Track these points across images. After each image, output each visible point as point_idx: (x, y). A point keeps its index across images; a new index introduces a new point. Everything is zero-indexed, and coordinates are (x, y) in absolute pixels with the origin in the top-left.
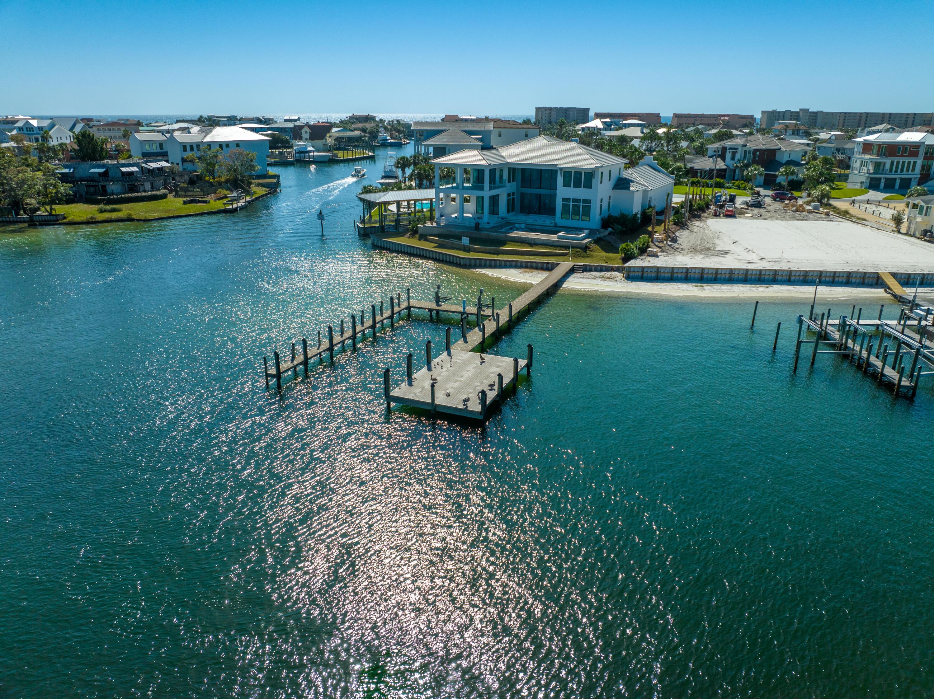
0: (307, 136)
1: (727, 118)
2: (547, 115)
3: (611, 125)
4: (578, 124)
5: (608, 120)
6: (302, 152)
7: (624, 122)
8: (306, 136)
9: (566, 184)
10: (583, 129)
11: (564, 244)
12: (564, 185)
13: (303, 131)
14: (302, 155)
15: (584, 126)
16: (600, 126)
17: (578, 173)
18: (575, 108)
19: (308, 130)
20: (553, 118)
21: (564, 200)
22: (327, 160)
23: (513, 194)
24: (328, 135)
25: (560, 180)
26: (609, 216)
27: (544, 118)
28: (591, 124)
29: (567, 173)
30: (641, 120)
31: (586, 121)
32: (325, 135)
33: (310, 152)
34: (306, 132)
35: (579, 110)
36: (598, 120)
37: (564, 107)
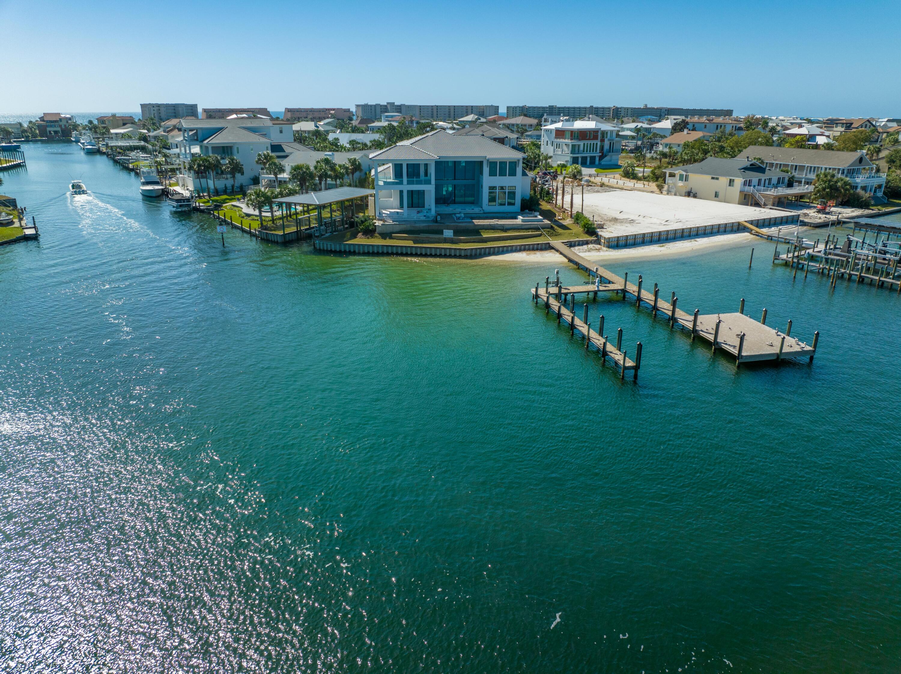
1: (333, 112)
9: (492, 173)
12: (491, 175)
17: (503, 164)
18: (184, 104)
21: (492, 188)
25: (486, 170)
29: (492, 164)
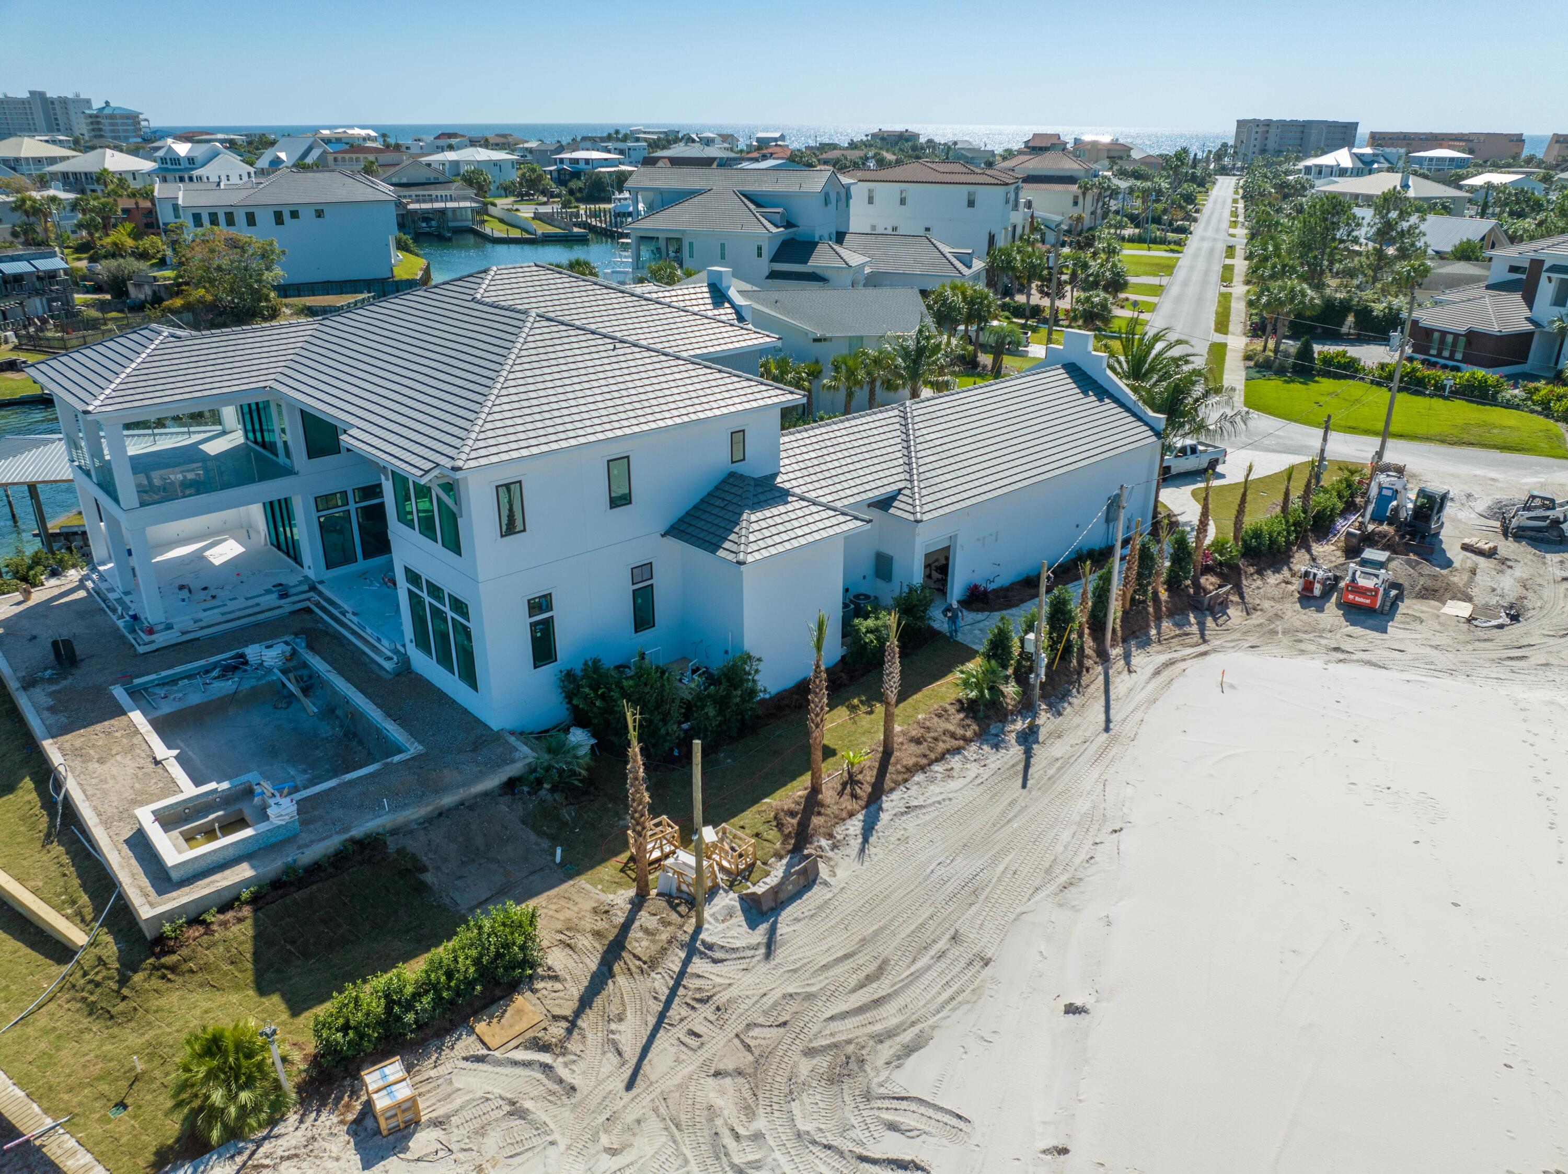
2: (1258, 136)
5: (1372, 151)
7: (1417, 154)
9: (403, 512)
10: (1307, 170)
12: (400, 517)
15: (1314, 161)
16: (1347, 163)
27: (1252, 141)
28: (1326, 159)
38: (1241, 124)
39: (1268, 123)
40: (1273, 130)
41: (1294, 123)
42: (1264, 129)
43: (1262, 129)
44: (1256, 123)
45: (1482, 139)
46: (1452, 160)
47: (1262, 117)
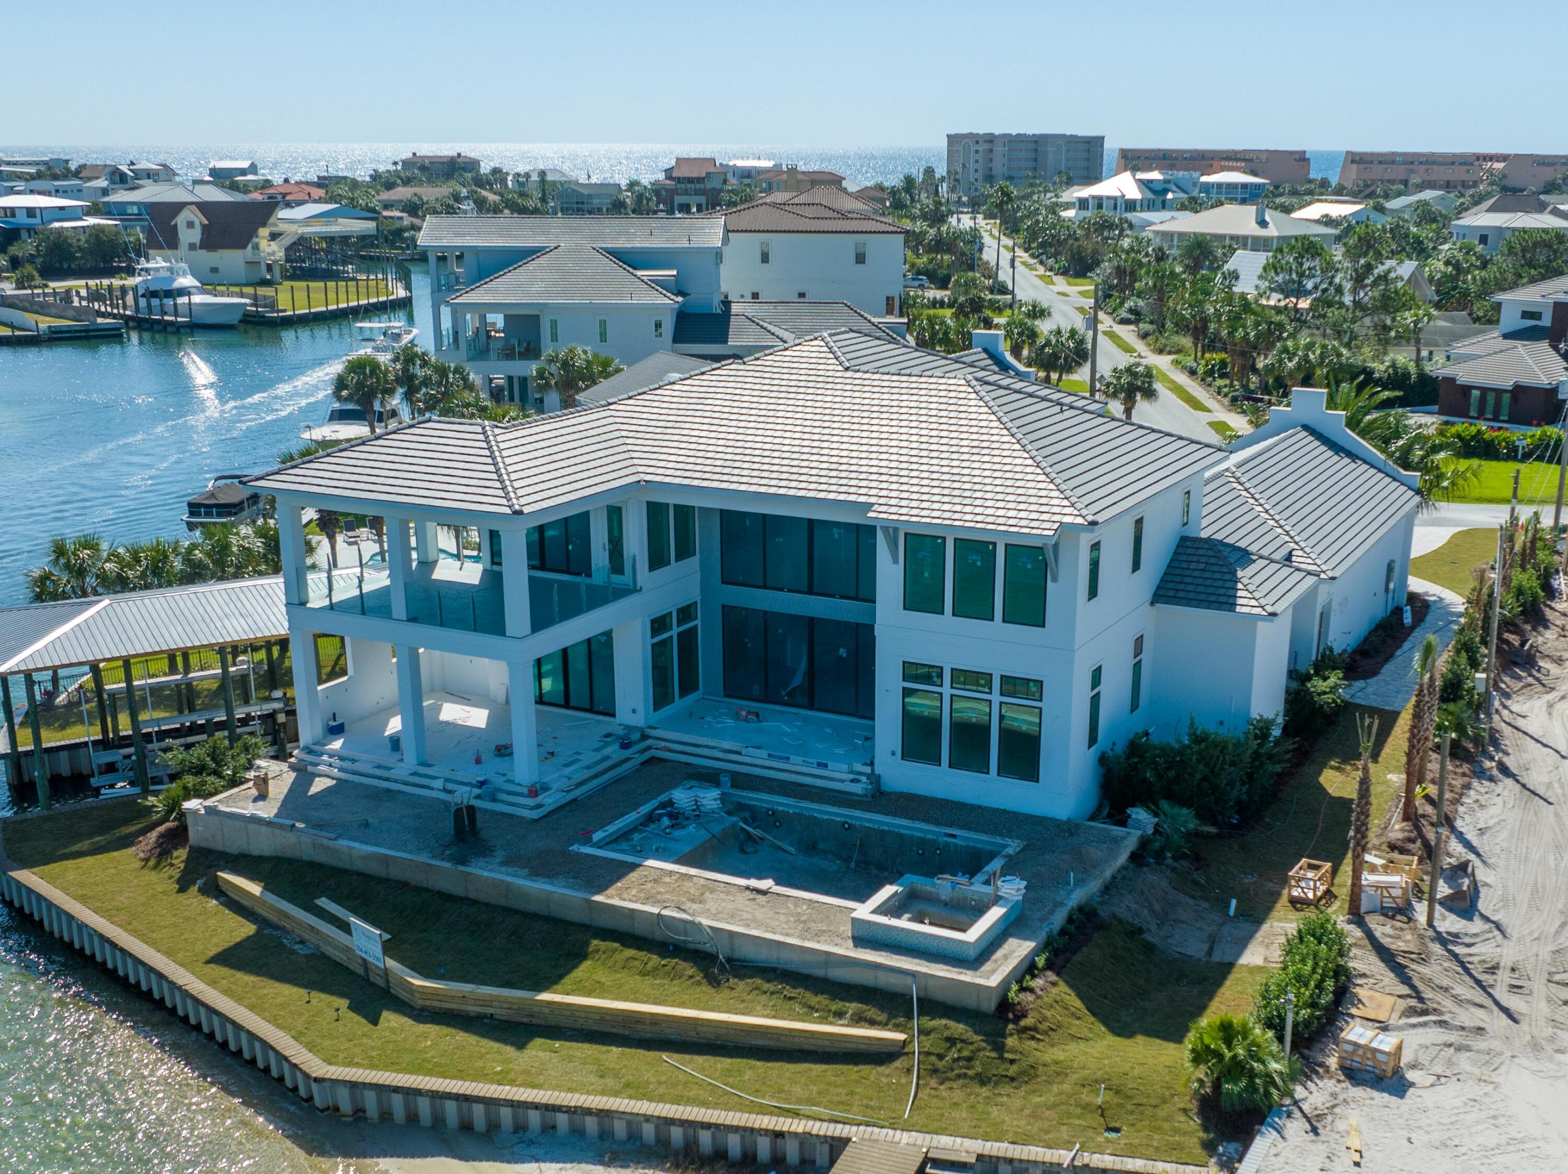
0: (195, 235)
1: (1499, 166)
2: (979, 156)
3: (1166, 191)
4: (1070, 182)
5: (1155, 175)
6: (154, 294)
7: (1204, 179)
8: (189, 235)
9: (921, 599)
10: (1083, 204)
11: (884, 981)
12: (911, 603)
13: (181, 220)
14: (155, 302)
15: (1086, 192)
16: (1133, 192)
18: (1063, 136)
19: (199, 219)
20: (999, 168)
21: (914, 672)
22: (234, 319)
23: (686, 613)
24: (264, 232)
25: (889, 574)
26: (1136, 748)
27: (972, 166)
28: (1107, 188)
30: (1254, 173)
31: (1093, 177)
32: (253, 233)
33: (183, 292)
34: (190, 225)
35: (1073, 141)
36: (1127, 175)
37: (1030, 132)
38: (953, 140)
39: (990, 139)
40: (999, 149)
41: (1020, 139)
42: (986, 146)
43: (982, 147)
44: (975, 138)
45: (1264, 157)
46: (1245, 186)
47: (981, 130)
